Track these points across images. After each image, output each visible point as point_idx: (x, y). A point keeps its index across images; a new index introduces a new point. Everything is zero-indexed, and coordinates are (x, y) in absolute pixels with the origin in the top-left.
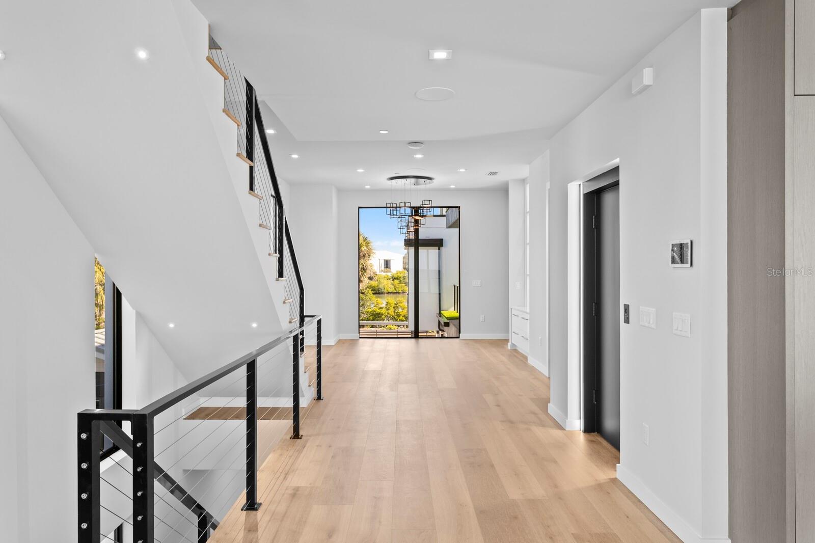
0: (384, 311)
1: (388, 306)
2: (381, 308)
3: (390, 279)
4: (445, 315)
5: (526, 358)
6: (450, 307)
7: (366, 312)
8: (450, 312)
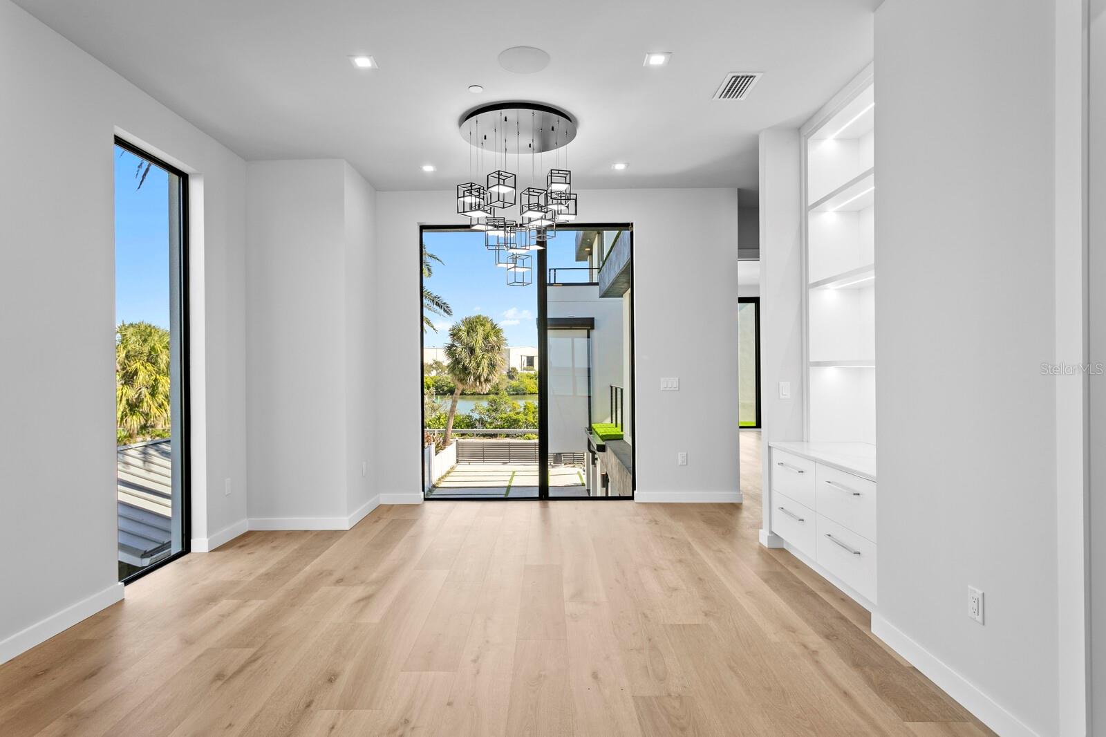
0: (521, 417)
1: (527, 411)
2: (518, 413)
3: (533, 378)
4: (599, 432)
5: (866, 617)
6: (606, 418)
7: (500, 418)
8: (605, 426)
